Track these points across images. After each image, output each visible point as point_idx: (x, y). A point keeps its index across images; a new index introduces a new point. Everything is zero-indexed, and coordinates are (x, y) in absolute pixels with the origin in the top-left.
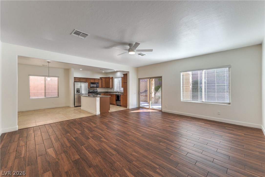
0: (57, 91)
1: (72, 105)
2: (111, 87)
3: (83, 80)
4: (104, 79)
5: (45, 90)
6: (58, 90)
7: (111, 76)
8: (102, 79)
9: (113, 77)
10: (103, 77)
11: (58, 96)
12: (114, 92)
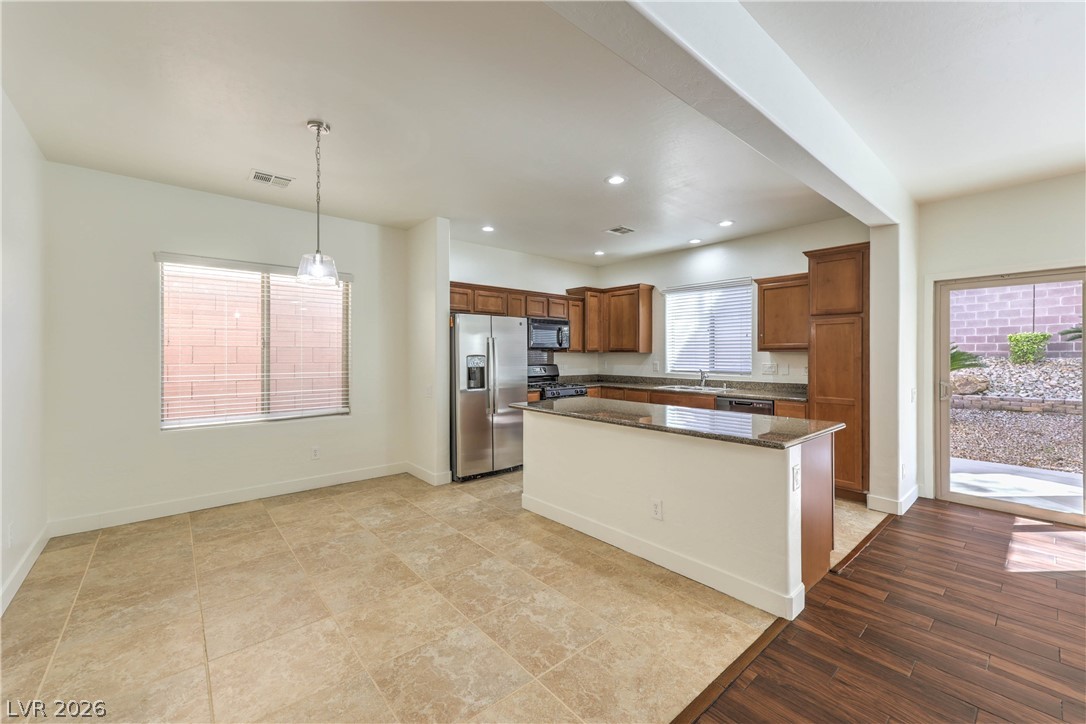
0: (338, 373)
1: (436, 470)
2: (642, 347)
3: (493, 303)
4: (596, 299)
5: (267, 368)
6: (346, 368)
7: (642, 279)
8: (583, 300)
9: (652, 287)
10: (590, 289)
11: (346, 404)
12: (663, 381)
